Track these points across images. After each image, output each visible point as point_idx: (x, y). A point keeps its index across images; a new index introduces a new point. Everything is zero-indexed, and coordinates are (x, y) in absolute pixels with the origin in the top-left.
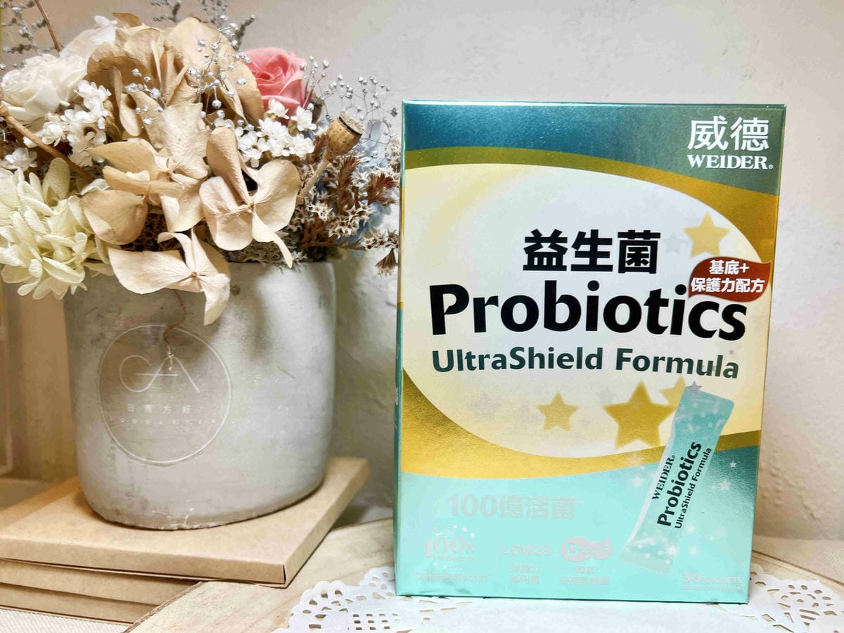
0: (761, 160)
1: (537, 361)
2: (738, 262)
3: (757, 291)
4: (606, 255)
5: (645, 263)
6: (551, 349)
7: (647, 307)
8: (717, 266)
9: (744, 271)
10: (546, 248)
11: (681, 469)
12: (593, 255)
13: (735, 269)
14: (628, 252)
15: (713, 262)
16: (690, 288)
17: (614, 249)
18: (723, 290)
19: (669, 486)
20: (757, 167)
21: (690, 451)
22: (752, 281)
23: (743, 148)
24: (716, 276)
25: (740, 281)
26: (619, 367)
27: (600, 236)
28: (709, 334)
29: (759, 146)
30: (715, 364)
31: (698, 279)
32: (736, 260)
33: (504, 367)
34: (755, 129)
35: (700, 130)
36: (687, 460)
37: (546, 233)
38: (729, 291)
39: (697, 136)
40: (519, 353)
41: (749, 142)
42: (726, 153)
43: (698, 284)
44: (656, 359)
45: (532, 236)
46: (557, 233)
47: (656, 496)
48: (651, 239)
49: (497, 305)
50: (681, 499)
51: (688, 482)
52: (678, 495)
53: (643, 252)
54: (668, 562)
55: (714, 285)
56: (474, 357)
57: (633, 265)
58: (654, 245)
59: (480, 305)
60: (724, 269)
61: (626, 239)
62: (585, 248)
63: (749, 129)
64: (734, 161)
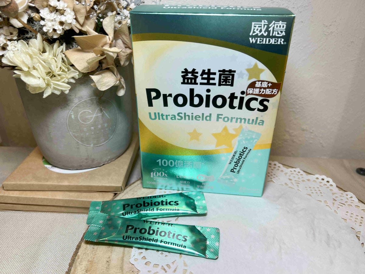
0: (281, 40)
1: (187, 117)
2: (267, 83)
3: (275, 94)
4: (214, 79)
5: (229, 82)
6: (192, 114)
7: (229, 99)
8: (258, 84)
9: (270, 86)
10: (190, 76)
11: (240, 155)
12: (209, 79)
13: (266, 85)
14: (222, 78)
15: (257, 82)
16: (247, 92)
17: (217, 77)
18: (260, 93)
19: (235, 160)
20: (279, 43)
21: (243, 149)
22: (273, 90)
23: (274, 35)
24: (258, 88)
25: (268, 90)
26: (218, 120)
27: (211, 71)
28: (253, 110)
29: (281, 34)
30: (255, 120)
31: (250, 89)
32: (267, 81)
33: (175, 119)
34: (280, 26)
35: (255, 27)
36: (242, 152)
37: (190, 70)
38: (262, 93)
39: (254, 29)
40: (180, 115)
41: (277, 32)
42: (266, 37)
43: (250, 91)
44: (232, 118)
45: (184, 71)
46: (194, 70)
47: (230, 163)
48: (232, 73)
49: (172, 97)
50: (239, 165)
51: (242, 160)
52: (238, 163)
53: (228, 78)
54: (234, 183)
55: (257, 91)
56: (164, 115)
57: (224, 83)
58: (233, 75)
59: (165, 97)
60: (261, 85)
61: (222, 73)
62: (205, 76)
63: (277, 26)
64: (269, 41)
